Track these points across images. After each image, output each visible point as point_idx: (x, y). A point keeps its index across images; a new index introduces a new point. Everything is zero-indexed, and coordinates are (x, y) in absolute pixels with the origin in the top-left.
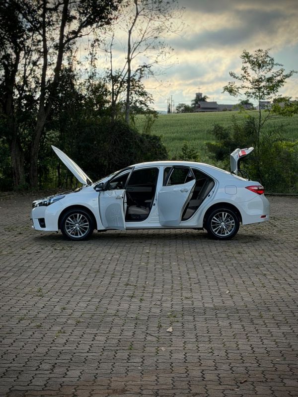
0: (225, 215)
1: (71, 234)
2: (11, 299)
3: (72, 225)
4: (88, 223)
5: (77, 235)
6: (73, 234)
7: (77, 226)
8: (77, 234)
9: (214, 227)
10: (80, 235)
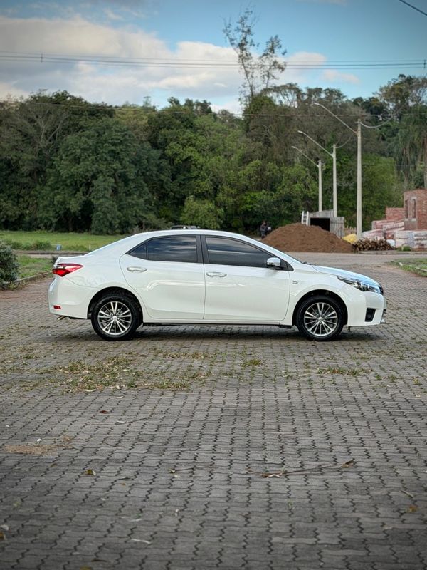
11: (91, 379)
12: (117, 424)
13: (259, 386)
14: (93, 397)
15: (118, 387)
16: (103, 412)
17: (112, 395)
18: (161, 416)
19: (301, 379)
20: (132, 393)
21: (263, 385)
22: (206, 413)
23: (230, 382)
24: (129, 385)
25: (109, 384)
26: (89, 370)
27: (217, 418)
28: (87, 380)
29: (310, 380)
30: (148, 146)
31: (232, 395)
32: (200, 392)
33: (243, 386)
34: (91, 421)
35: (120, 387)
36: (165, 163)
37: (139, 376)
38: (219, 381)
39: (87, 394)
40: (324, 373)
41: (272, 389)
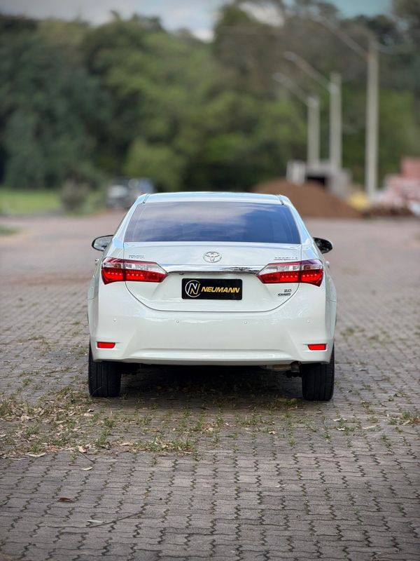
11: (35, 433)
12: (90, 525)
13: (306, 448)
14: (43, 468)
15: (81, 449)
16: (63, 500)
17: (73, 463)
18: (162, 510)
19: (369, 435)
20: (105, 460)
21: (311, 447)
22: (235, 503)
23: (258, 441)
24: (98, 445)
25: (65, 441)
26: (30, 413)
27: (255, 515)
28: (29, 434)
29: (384, 438)
30: (82, 72)
31: (267, 466)
32: (215, 459)
33: (282, 449)
34: (46, 519)
35: (84, 448)
36: (105, 96)
37: (111, 426)
38: (239, 437)
39: (32, 461)
40: (401, 424)
41: (329, 456)
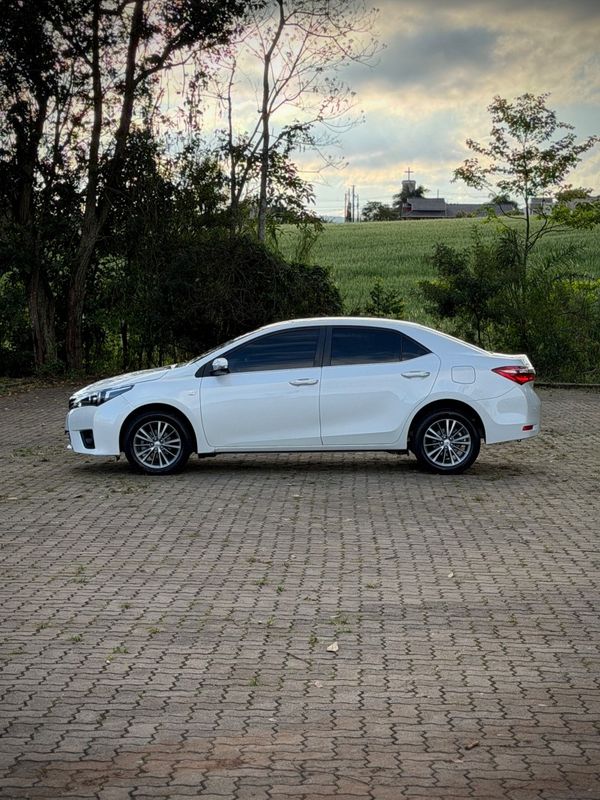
0: (451, 425)
1: (146, 461)
2: (22, 588)
3: (148, 444)
4: (178, 440)
5: (159, 464)
6: (149, 462)
7: (157, 446)
8: (156, 462)
9: (430, 449)
10: (164, 463)
